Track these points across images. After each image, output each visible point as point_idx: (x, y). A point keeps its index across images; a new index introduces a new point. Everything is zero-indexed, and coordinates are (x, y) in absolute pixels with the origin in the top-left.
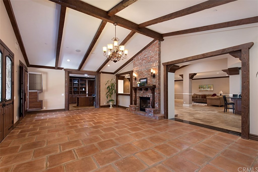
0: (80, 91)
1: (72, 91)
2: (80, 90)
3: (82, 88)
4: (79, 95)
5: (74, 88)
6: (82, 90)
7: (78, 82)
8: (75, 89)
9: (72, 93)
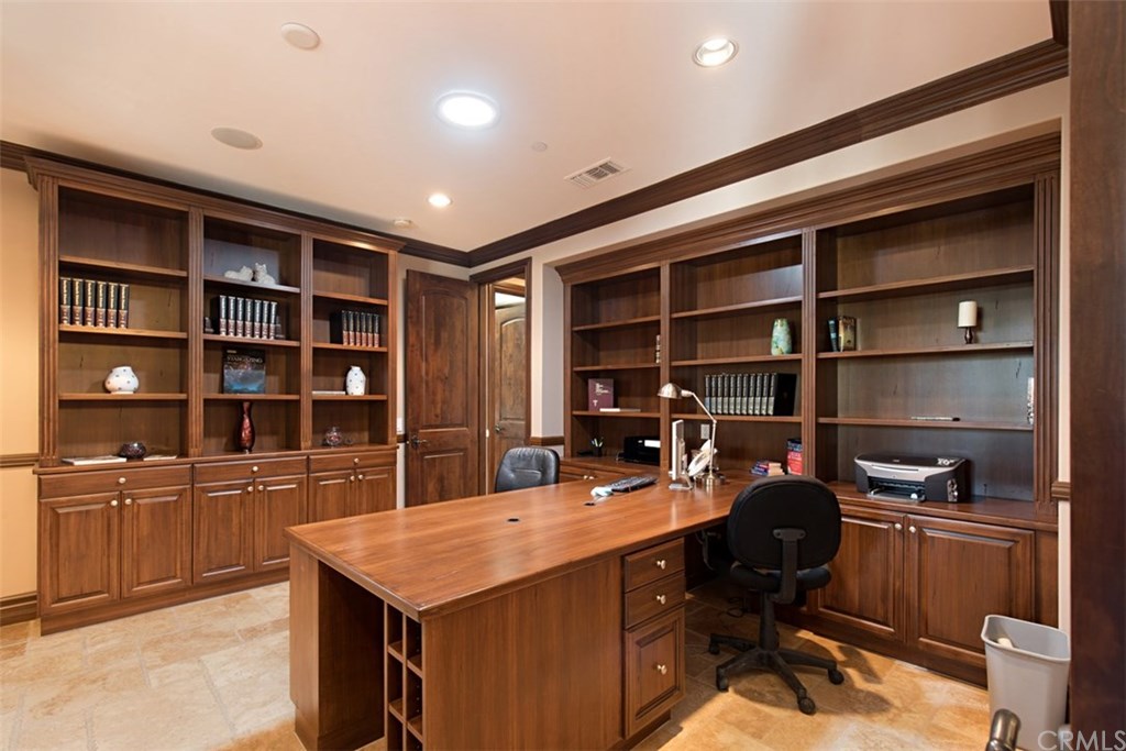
0: (316, 403)
1: (183, 405)
2: (318, 394)
3: (333, 363)
4: (291, 456)
5: (224, 354)
6: (338, 394)
7: (289, 275)
8: (232, 374)
9: (196, 427)
